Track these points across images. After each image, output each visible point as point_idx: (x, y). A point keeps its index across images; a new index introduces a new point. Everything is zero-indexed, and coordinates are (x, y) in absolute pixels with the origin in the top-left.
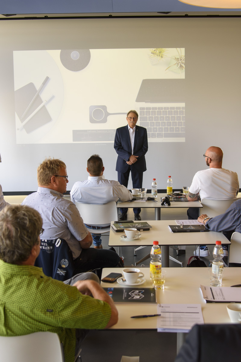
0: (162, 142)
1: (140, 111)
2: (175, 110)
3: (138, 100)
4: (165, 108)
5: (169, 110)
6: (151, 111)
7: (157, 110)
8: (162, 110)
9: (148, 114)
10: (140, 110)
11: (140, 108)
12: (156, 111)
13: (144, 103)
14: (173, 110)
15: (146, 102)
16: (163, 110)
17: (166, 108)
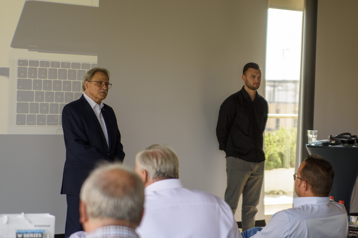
0: (55, 134)
1: (18, 66)
2: (81, 69)
3: (16, 44)
4: (63, 64)
5: (71, 69)
6: (38, 68)
7: (50, 68)
8: (58, 69)
9: (33, 75)
10: (19, 64)
11: (19, 61)
12: (48, 68)
13: (27, 50)
14: (77, 70)
15: (31, 49)
16: (60, 68)
17: (66, 64)
